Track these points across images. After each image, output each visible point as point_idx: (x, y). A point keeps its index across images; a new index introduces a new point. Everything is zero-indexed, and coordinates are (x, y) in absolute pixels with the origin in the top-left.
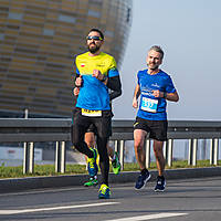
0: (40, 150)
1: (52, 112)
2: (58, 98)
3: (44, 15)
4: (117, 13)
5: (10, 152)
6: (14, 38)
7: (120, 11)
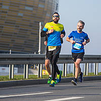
0: (17, 68)
1: (22, 51)
2: (25, 44)
3: (18, 7)
4: (52, 6)
5: (3, 69)
6: (5, 17)
7: (53, 5)
